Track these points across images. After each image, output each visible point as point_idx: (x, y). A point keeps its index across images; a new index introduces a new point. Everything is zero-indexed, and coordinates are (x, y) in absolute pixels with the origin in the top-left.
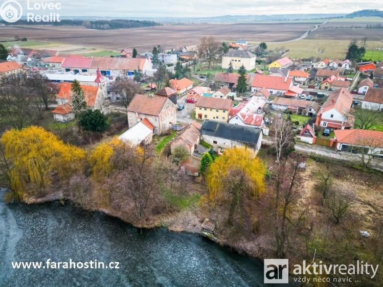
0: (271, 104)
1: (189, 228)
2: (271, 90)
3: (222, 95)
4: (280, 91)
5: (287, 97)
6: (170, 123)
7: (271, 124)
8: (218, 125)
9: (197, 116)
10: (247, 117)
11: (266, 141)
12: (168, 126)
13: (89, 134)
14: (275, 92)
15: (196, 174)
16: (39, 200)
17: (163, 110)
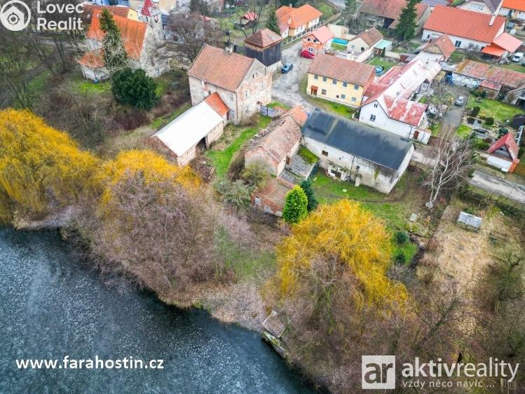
0: (449, 73)
1: (245, 320)
2: (459, 39)
3: (365, 46)
4: (475, 43)
5: (486, 57)
6: (258, 103)
7: (439, 118)
8: (335, 124)
9: (309, 90)
10: (395, 105)
11: (420, 158)
12: (254, 108)
13: (125, 112)
14: (465, 43)
15: (280, 213)
16: (35, 224)
17: (245, 82)
